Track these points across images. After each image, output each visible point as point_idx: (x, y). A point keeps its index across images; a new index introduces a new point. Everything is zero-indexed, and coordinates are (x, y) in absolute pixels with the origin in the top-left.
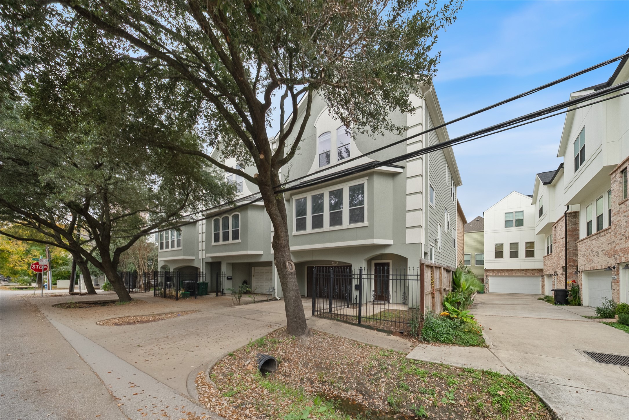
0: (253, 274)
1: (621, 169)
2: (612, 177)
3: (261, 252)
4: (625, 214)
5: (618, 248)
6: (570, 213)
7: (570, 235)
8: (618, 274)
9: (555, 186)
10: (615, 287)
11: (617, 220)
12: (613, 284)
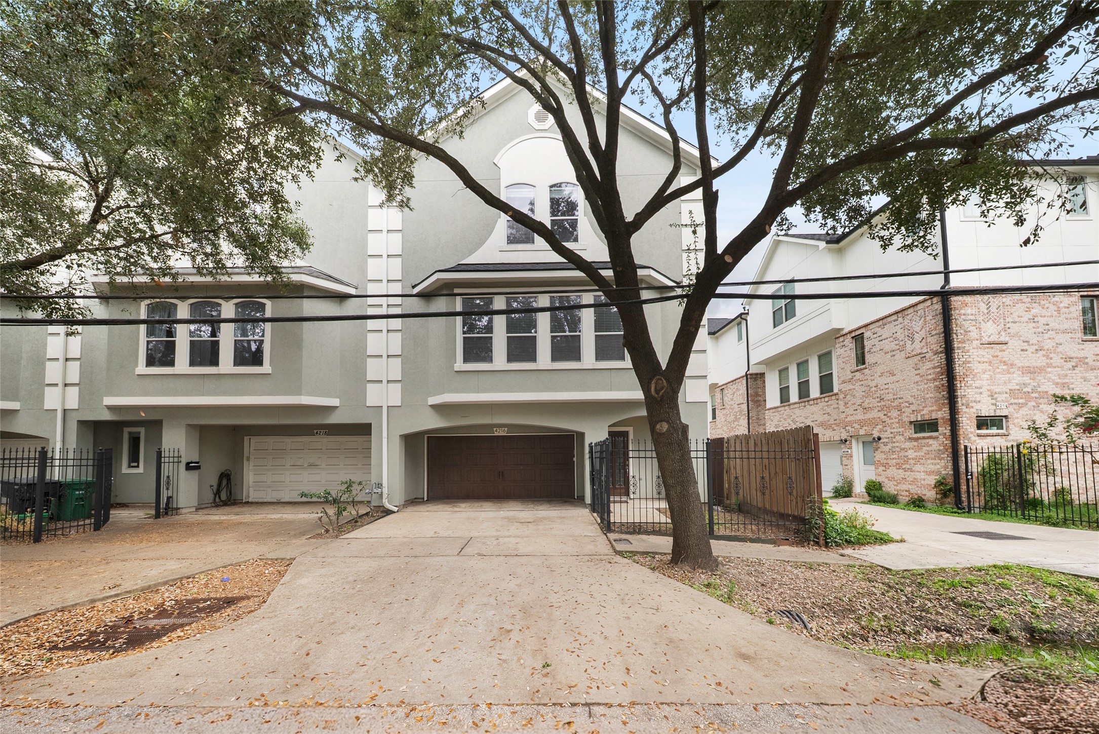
0: (246, 454)
1: (853, 334)
2: (837, 341)
3: (334, 402)
4: (862, 383)
5: (849, 419)
6: (751, 375)
7: (752, 401)
8: (851, 448)
9: (717, 338)
10: (845, 461)
11: (849, 388)
12: (843, 458)
